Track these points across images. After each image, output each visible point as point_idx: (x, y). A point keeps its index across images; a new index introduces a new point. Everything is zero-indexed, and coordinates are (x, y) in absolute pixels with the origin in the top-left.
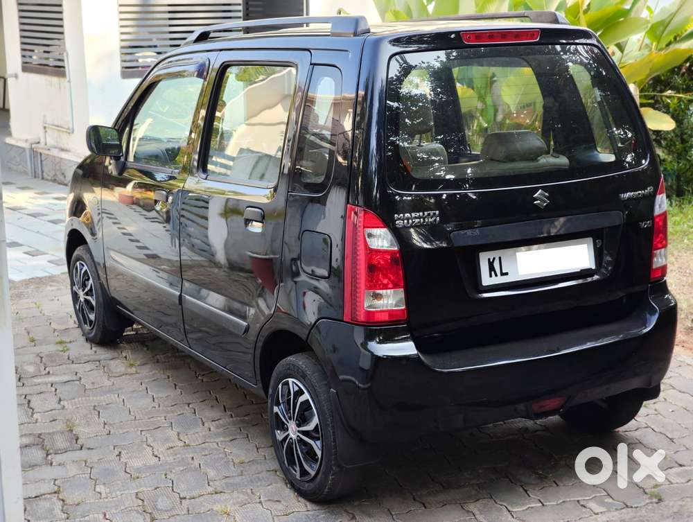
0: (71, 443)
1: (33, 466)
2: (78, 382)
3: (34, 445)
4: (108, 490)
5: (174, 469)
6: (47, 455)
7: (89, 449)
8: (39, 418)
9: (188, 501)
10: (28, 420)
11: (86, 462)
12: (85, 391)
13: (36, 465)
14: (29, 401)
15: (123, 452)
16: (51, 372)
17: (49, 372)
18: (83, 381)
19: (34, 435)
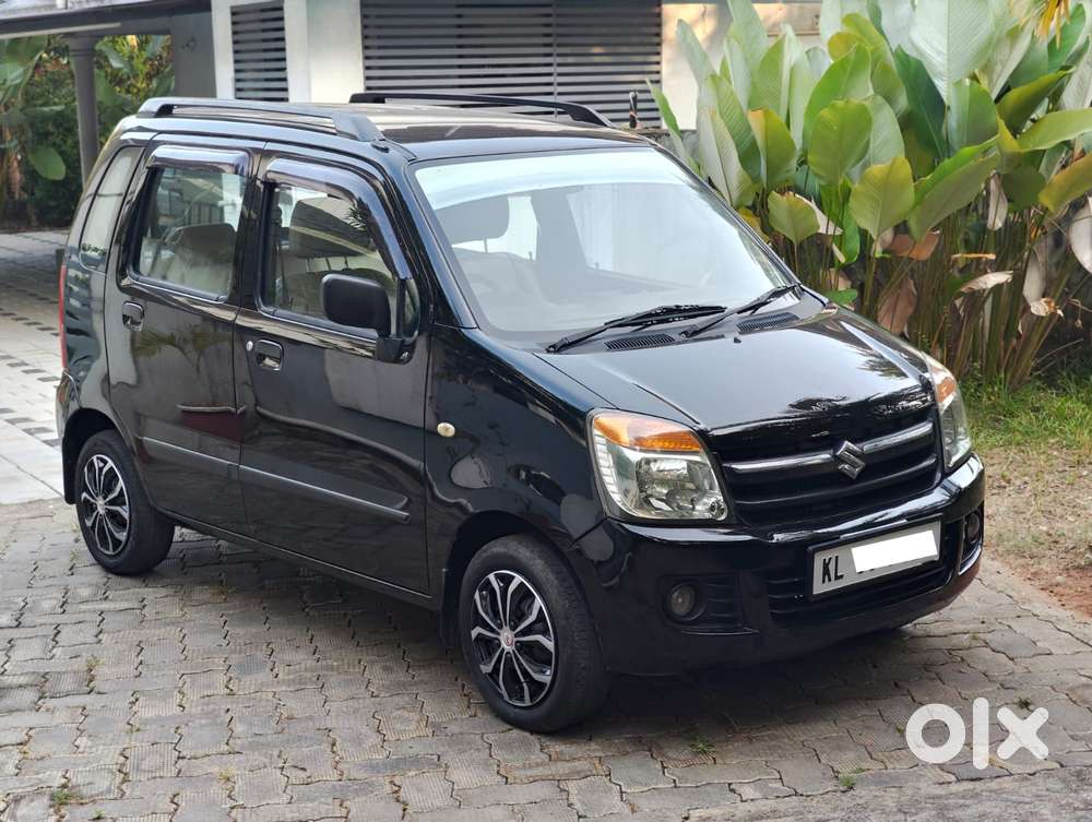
0: (80, 685)
1: (13, 711)
2: (138, 611)
3: (31, 685)
4: (89, 743)
5: (193, 721)
6: (40, 698)
7: (99, 693)
8: (59, 653)
9: (186, 760)
10: (41, 656)
11: (84, 708)
12: (142, 622)
13: (18, 710)
14: (59, 632)
15: (141, 699)
16: (110, 597)
17: (107, 597)
18: (145, 611)
19: (38, 673)
